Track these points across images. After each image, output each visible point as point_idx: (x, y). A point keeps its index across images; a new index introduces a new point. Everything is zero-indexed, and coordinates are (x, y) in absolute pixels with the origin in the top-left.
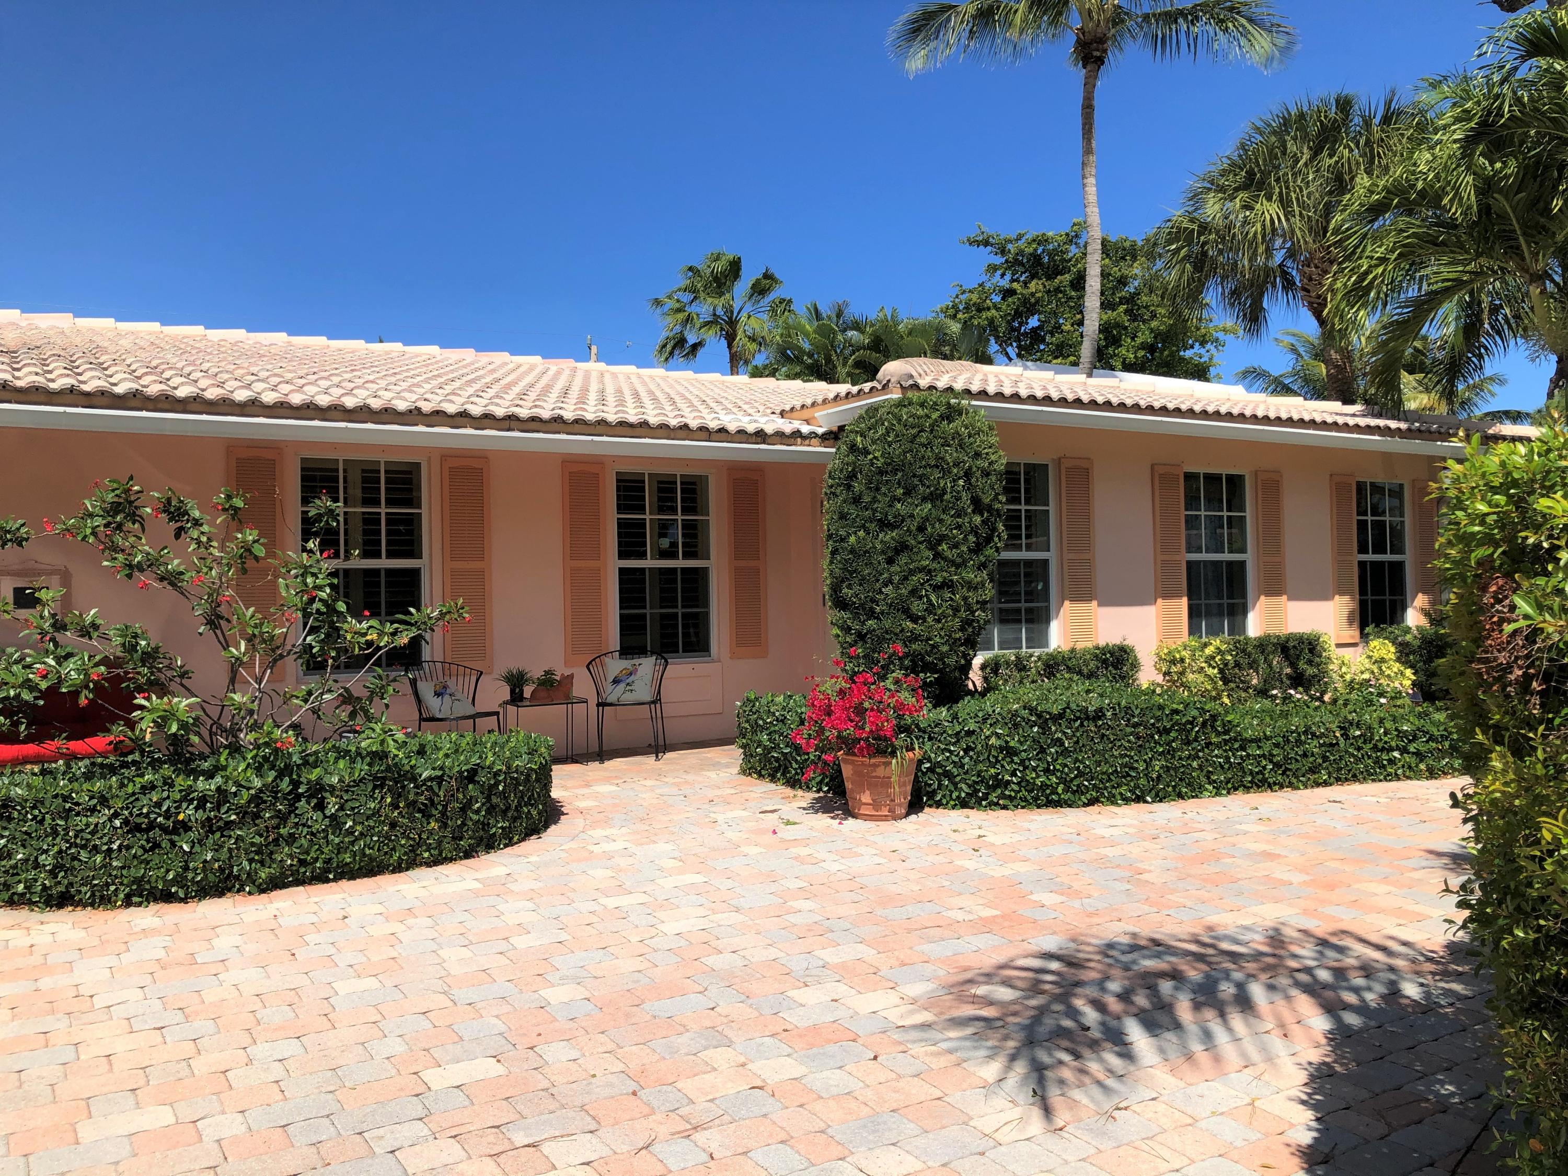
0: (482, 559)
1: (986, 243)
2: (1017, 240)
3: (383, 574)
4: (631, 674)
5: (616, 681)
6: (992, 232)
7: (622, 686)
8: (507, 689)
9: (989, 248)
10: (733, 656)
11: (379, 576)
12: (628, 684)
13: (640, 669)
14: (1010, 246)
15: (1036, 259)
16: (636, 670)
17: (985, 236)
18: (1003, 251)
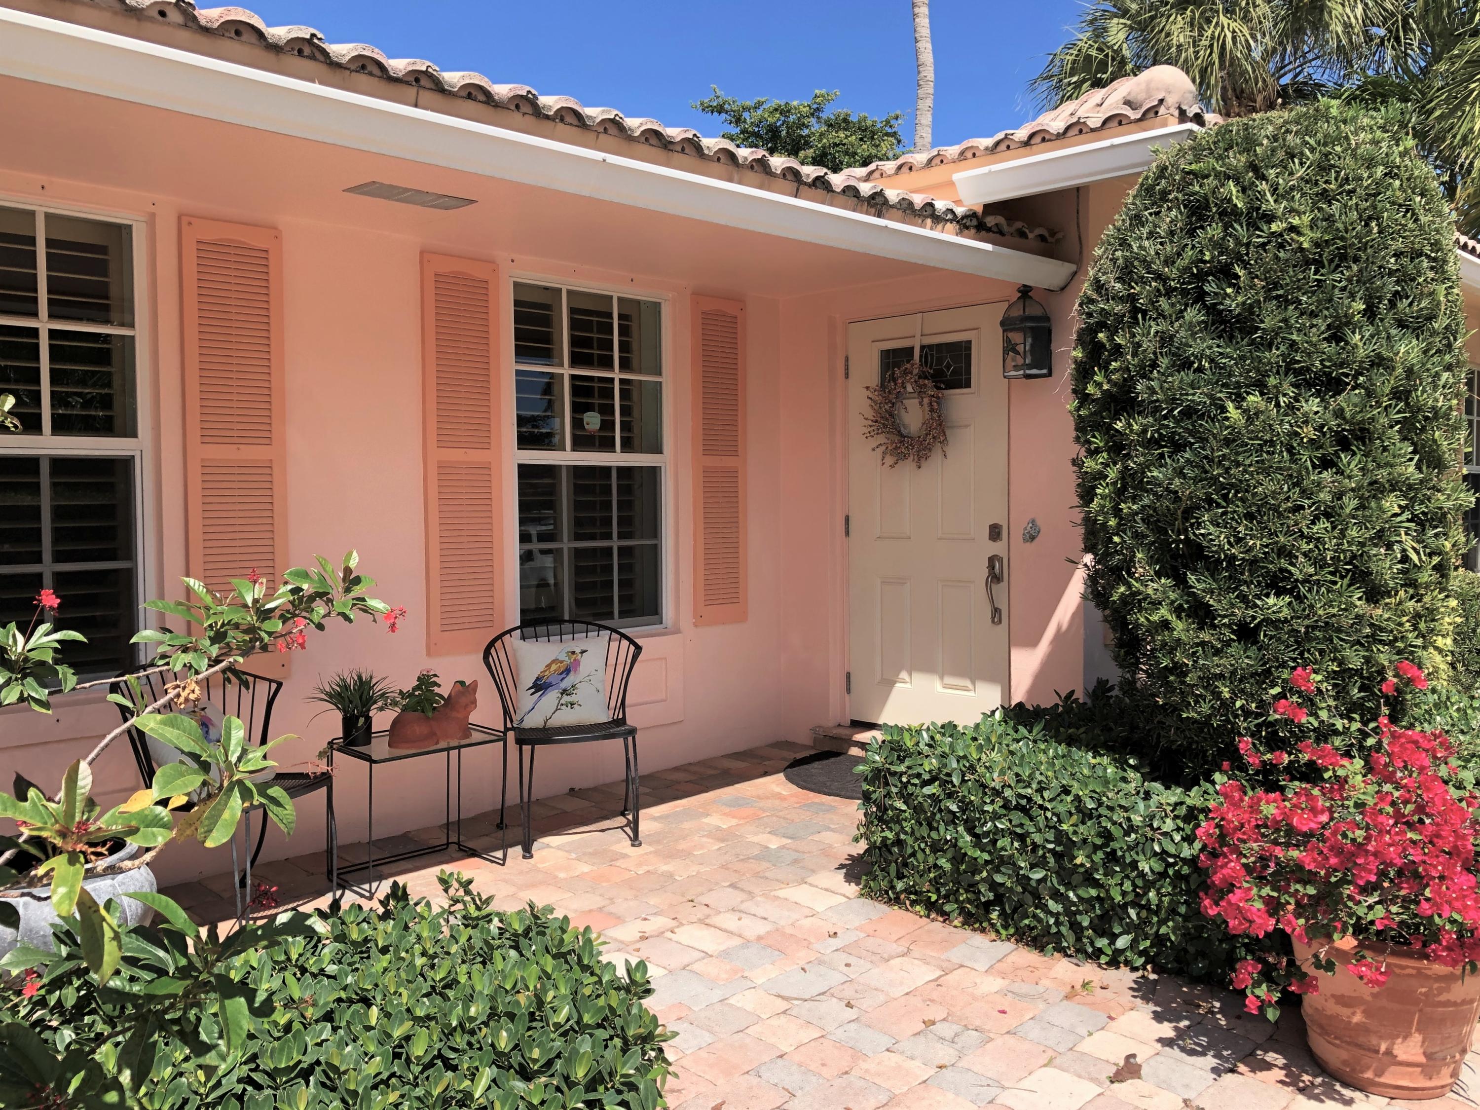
0: (268, 440)
1: (720, 109)
2: (756, 108)
3: (45, 469)
4: (567, 671)
5: (540, 686)
6: (729, 98)
7: (552, 696)
8: (337, 717)
9: (724, 116)
10: (699, 620)
11: (37, 472)
12: (564, 692)
13: (585, 660)
14: (746, 115)
15: (774, 131)
16: (577, 663)
17: (721, 101)
18: (738, 120)
